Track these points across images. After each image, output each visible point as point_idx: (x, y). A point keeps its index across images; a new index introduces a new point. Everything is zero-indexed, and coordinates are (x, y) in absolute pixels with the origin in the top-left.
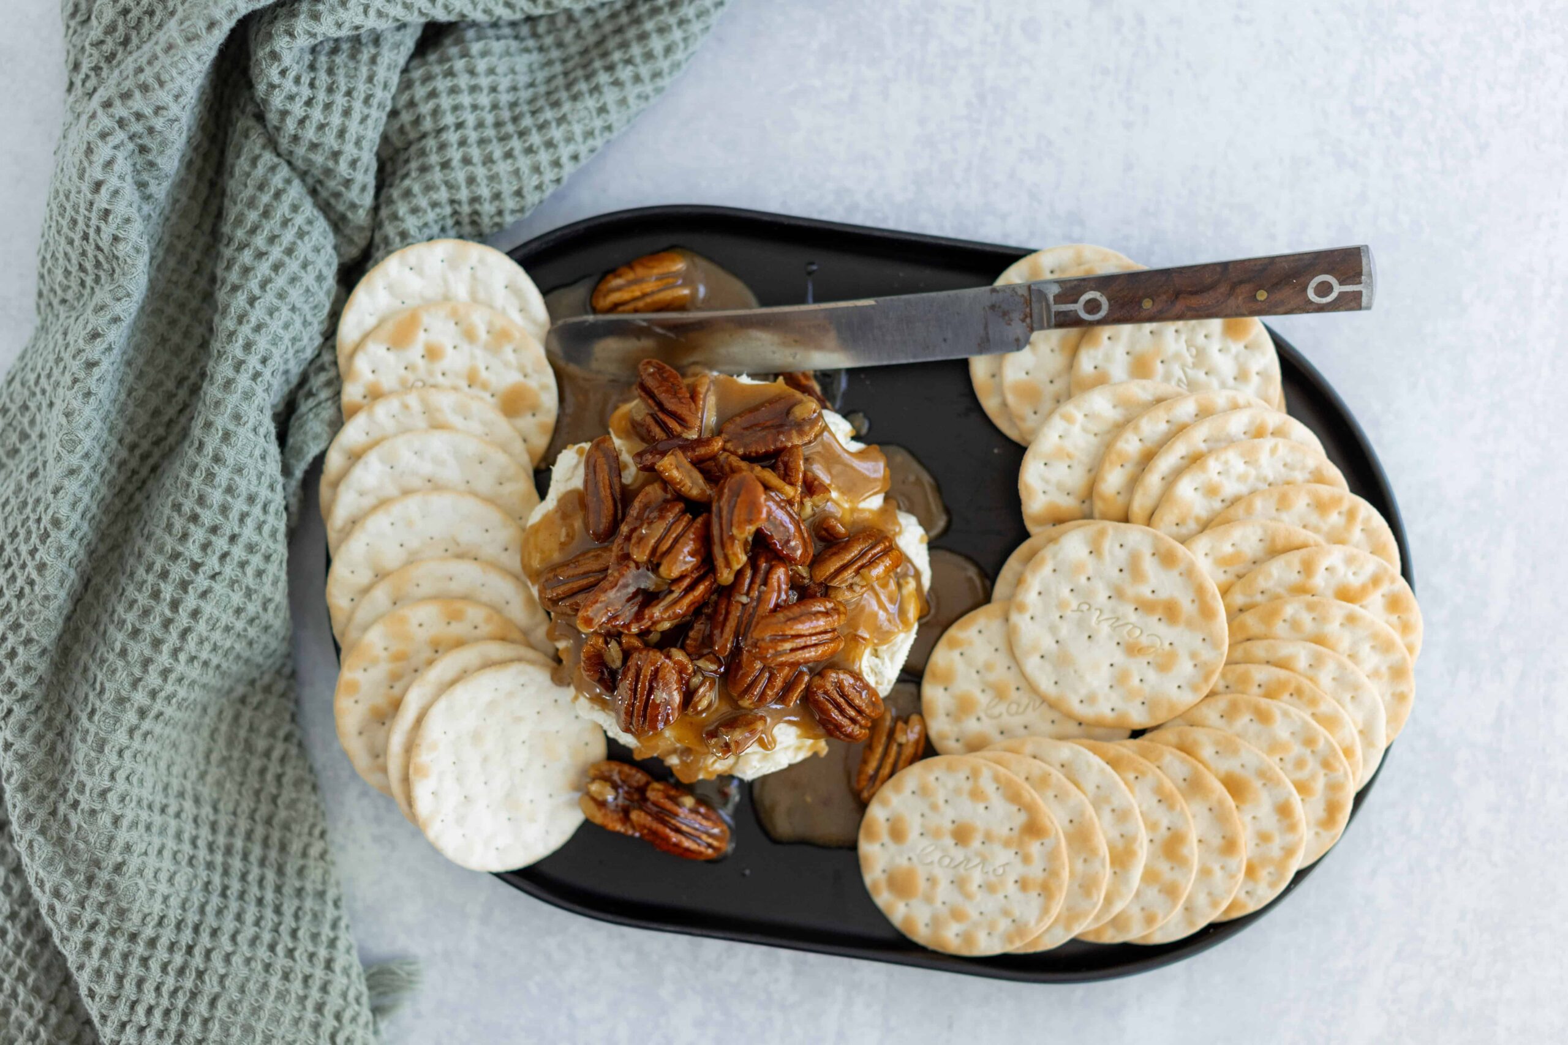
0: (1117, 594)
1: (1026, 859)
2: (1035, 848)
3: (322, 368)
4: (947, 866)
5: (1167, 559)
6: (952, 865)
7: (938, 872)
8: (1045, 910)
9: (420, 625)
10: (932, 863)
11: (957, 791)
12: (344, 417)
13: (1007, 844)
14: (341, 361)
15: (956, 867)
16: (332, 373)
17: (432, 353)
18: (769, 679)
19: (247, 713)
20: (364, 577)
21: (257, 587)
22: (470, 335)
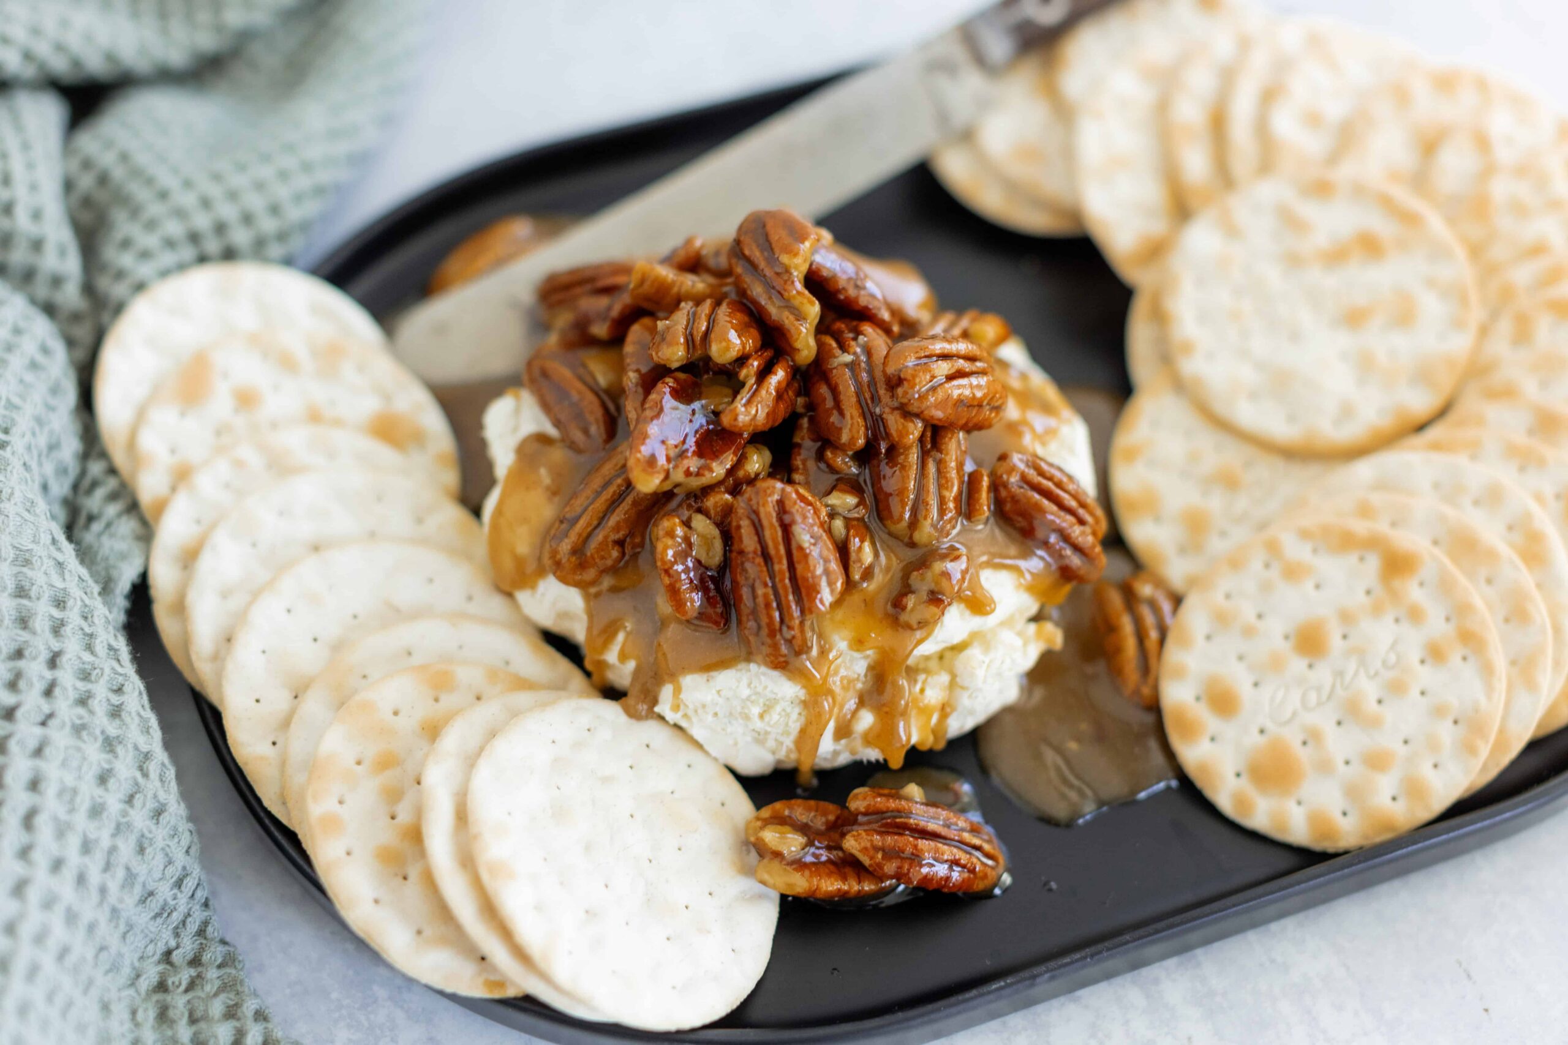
0: (1293, 261)
1: (1415, 615)
2: (1414, 592)
3: (94, 484)
4: (1319, 704)
5: (1321, 189)
6: (1324, 697)
7: (1312, 719)
8: (1487, 670)
9: (396, 713)
10: (1294, 714)
11: (1266, 588)
12: (151, 522)
13: (1377, 610)
14: (119, 458)
15: (1329, 697)
16: (112, 483)
17: (246, 400)
18: (939, 471)
19: (179, 1002)
20: (278, 701)
21: (119, 732)
22: (287, 363)
